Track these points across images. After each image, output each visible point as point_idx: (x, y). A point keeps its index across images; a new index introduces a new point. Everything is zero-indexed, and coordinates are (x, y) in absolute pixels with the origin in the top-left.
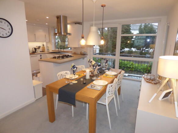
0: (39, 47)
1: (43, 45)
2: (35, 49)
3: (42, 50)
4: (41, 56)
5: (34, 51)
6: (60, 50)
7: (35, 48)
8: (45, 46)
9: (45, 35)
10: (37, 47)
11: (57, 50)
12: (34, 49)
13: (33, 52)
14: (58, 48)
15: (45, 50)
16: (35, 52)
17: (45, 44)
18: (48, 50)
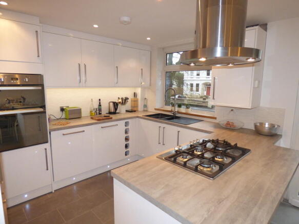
0: (125, 101)
1: (135, 95)
2: (116, 105)
3: (132, 107)
4: (127, 124)
5: (112, 110)
6: (177, 109)
7: (114, 103)
8: (139, 97)
9: (142, 69)
10: (120, 100)
11: (169, 108)
12: (111, 104)
13: (110, 113)
14: (173, 105)
15: (137, 107)
16: (115, 113)
17: (139, 91)
18: (145, 106)
